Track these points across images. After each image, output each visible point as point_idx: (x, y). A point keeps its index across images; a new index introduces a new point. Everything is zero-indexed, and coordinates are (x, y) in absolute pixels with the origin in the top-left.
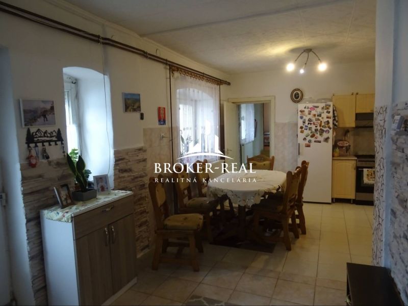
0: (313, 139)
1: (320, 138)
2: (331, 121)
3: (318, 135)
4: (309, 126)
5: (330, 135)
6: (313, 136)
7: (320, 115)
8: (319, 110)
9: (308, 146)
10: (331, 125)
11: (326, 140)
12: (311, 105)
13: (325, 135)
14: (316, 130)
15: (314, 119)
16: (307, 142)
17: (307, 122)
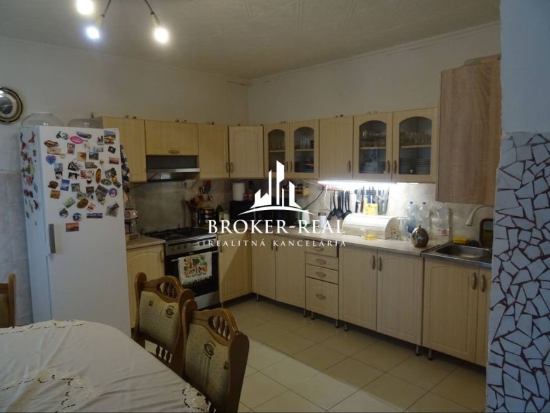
0: (84, 212)
1: (99, 208)
2: (118, 168)
3: (93, 201)
4: (73, 181)
5: (120, 198)
6: (82, 204)
7: (95, 156)
8: (93, 144)
9: (74, 228)
10: (119, 178)
11: (113, 210)
12: (72, 131)
13: (110, 200)
14: (90, 190)
15: (81, 164)
16: (69, 219)
17: (66, 172)
